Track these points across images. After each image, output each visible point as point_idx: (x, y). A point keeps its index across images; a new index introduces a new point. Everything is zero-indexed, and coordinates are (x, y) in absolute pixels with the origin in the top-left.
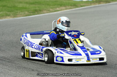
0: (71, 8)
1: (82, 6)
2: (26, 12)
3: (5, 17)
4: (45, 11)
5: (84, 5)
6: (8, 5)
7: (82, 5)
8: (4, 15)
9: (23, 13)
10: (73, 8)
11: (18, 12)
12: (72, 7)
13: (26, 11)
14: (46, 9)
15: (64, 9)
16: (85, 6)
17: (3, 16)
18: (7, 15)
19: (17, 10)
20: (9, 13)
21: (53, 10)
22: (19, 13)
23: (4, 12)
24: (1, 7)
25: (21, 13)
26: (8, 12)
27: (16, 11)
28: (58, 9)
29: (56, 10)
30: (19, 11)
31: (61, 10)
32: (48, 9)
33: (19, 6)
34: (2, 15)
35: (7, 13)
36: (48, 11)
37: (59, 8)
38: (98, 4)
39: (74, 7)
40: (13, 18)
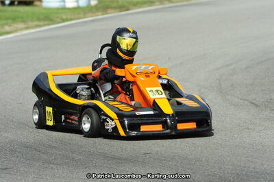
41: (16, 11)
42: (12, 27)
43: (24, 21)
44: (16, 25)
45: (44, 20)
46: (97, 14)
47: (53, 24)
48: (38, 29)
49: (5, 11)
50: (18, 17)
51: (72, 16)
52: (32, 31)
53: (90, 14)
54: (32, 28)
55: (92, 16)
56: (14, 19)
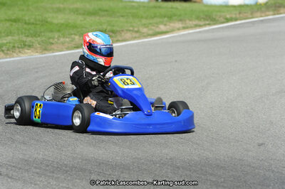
0: (200, 26)
1: (228, 20)
2: (77, 37)
3: (20, 52)
4: (128, 35)
5: (234, 16)
6: (27, 18)
7: (228, 16)
8: (16, 45)
9: (67, 39)
10: (205, 25)
11: (53, 38)
12: (202, 23)
13: (75, 34)
14: (131, 29)
15: (179, 29)
16: (236, 20)
17: (14, 47)
18: (25, 45)
19: (52, 31)
20: (29, 39)
21: (150, 32)
22: (56, 40)
23: (16, 38)
24: (8, 24)
25: (62, 39)
26: (28, 36)
27: (50, 34)
28: (162, 28)
29: (157, 30)
30: (56, 35)
31: (172, 31)
32: (136, 29)
33: (55, 21)
34: (12, 45)
35: (24, 39)
36: (134, 35)
37: (165, 25)
38: (271, 13)
39: (207, 22)
40: (41, 53)
41: (172, 8)
42: (168, 27)
43: (181, 20)
44: (172, 25)
45: (205, 19)
46: (267, 13)
47: (215, 24)
48: (198, 30)
49: (160, 7)
50: (175, 15)
51: (238, 16)
52: (191, 31)
53: (259, 14)
54: (191, 28)
55: (261, 16)
56: (171, 18)
